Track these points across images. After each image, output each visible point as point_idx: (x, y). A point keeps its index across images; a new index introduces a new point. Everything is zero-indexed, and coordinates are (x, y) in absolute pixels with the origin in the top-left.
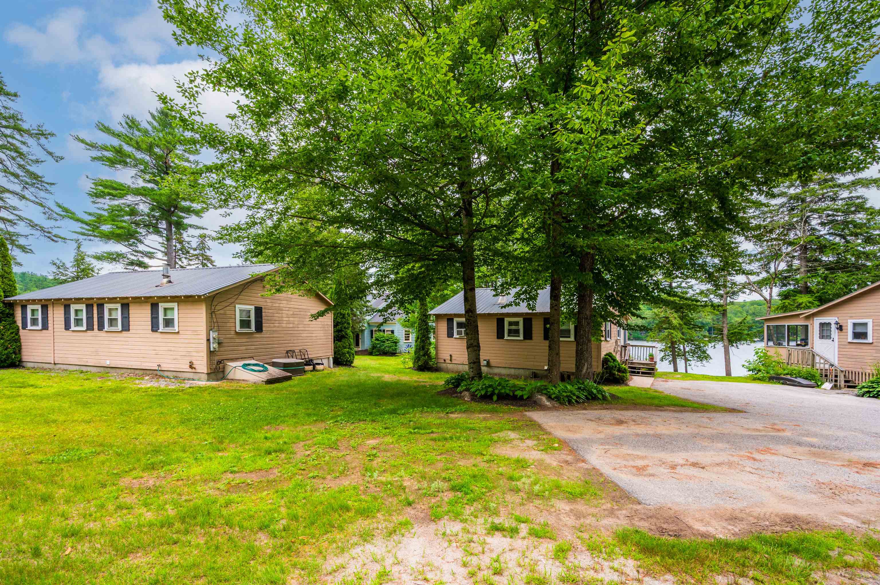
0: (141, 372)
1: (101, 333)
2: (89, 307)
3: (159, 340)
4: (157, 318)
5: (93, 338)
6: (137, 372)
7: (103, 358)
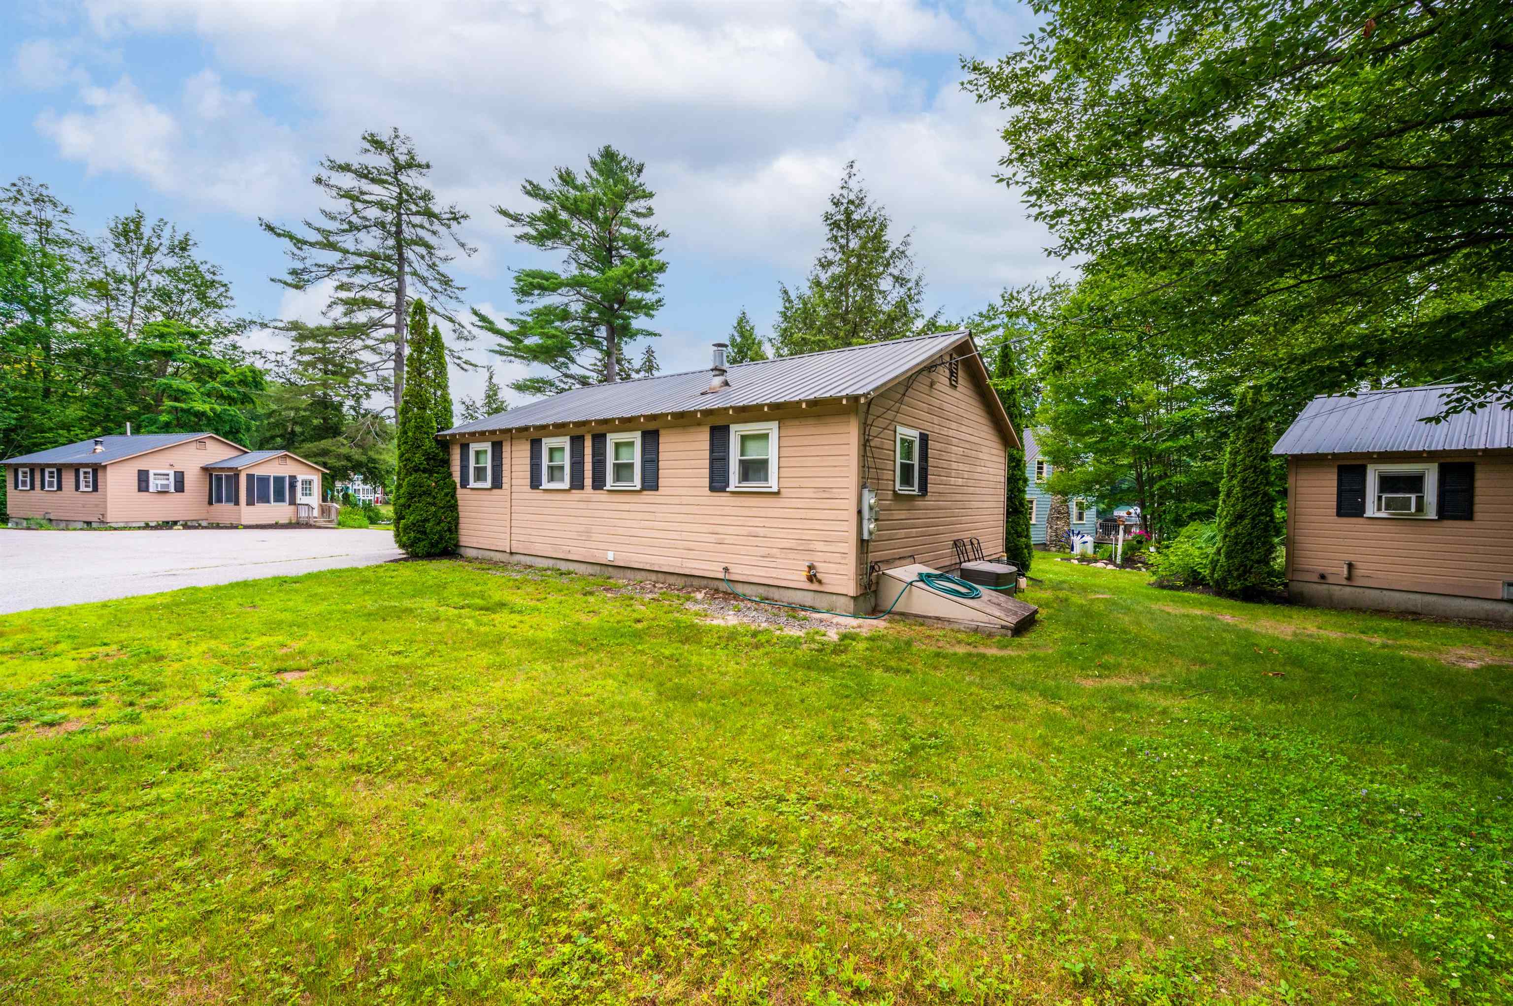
0: (680, 582)
1: (600, 496)
2: (577, 441)
3: (727, 510)
4: (725, 459)
5: (582, 505)
6: (672, 580)
7: (601, 546)
